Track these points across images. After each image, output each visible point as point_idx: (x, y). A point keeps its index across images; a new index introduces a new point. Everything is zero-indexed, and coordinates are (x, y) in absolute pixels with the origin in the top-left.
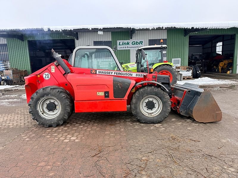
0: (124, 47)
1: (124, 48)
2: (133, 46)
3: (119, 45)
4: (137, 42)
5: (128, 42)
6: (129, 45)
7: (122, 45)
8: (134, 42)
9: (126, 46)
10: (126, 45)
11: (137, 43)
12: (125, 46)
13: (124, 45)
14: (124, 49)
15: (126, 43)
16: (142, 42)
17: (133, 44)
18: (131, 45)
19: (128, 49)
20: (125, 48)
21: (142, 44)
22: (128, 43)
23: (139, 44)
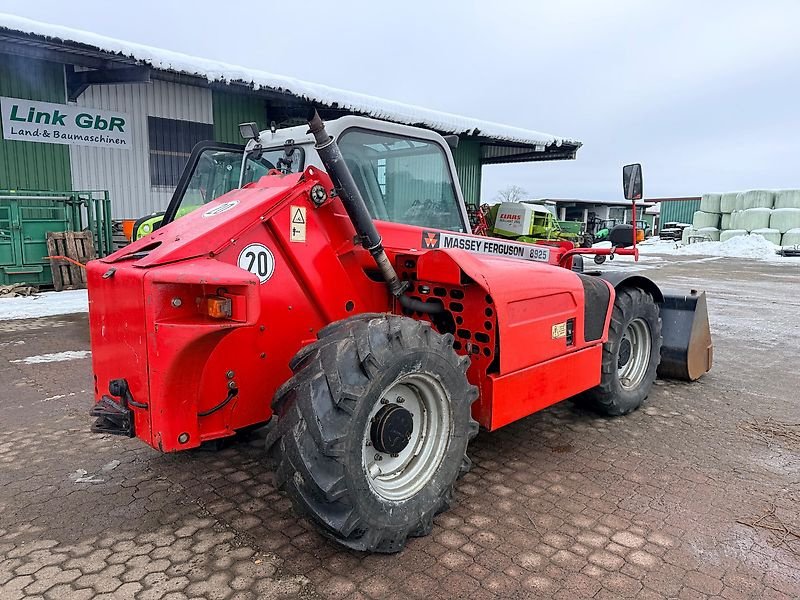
0: (41, 131)
1: (36, 133)
2: (83, 132)
3: (13, 117)
4: (98, 119)
5: (57, 112)
6: (62, 124)
7: (30, 120)
8: (88, 119)
9: (51, 128)
10: (47, 122)
11: (101, 124)
12: (42, 126)
13: (38, 121)
14: (41, 139)
15: (48, 116)
16: (123, 122)
17: (82, 121)
18: (70, 127)
19: (59, 141)
20: (46, 134)
21: (121, 130)
22: (58, 118)
23: (111, 129)
